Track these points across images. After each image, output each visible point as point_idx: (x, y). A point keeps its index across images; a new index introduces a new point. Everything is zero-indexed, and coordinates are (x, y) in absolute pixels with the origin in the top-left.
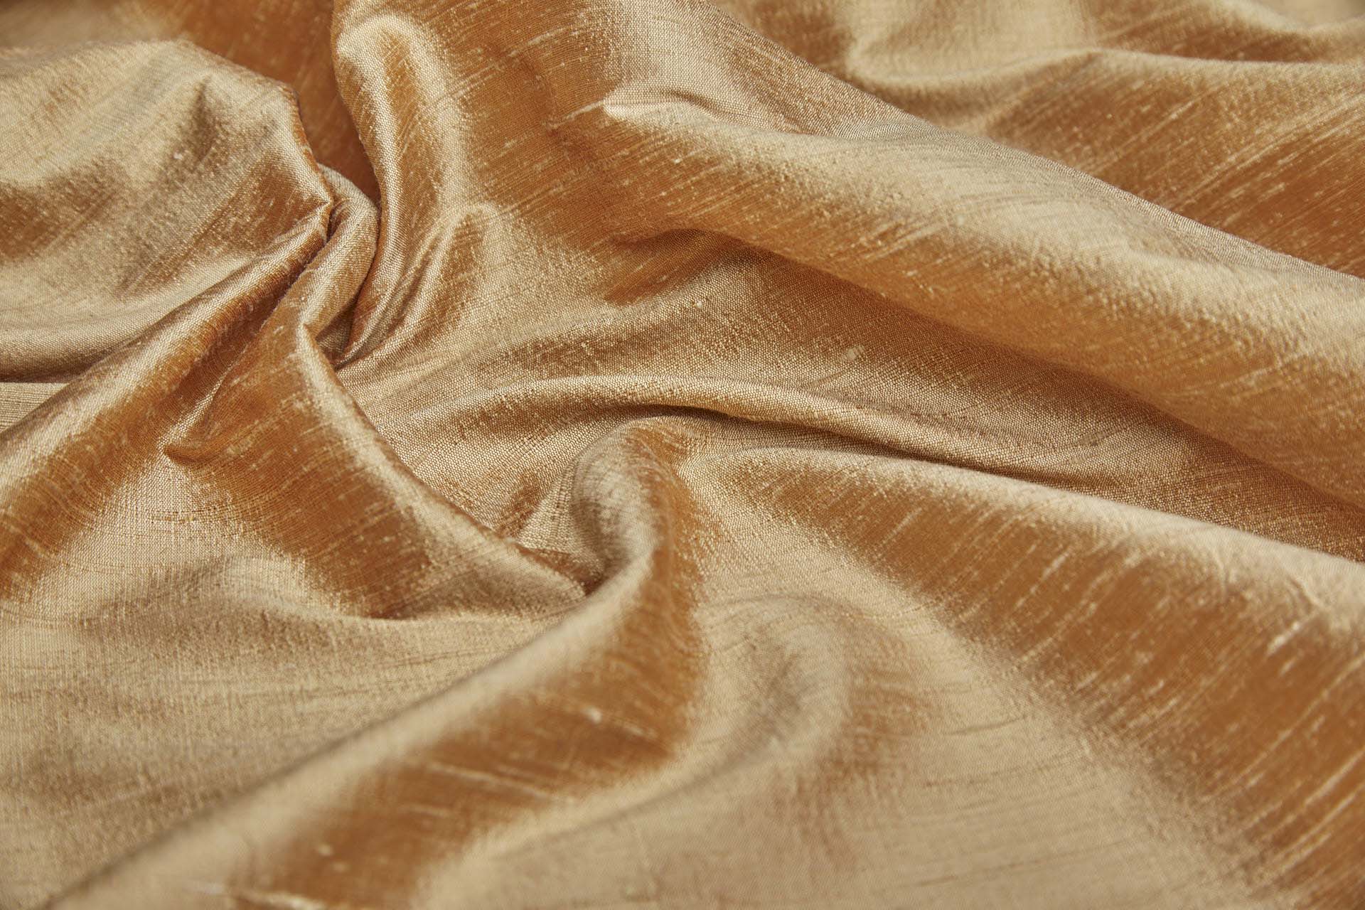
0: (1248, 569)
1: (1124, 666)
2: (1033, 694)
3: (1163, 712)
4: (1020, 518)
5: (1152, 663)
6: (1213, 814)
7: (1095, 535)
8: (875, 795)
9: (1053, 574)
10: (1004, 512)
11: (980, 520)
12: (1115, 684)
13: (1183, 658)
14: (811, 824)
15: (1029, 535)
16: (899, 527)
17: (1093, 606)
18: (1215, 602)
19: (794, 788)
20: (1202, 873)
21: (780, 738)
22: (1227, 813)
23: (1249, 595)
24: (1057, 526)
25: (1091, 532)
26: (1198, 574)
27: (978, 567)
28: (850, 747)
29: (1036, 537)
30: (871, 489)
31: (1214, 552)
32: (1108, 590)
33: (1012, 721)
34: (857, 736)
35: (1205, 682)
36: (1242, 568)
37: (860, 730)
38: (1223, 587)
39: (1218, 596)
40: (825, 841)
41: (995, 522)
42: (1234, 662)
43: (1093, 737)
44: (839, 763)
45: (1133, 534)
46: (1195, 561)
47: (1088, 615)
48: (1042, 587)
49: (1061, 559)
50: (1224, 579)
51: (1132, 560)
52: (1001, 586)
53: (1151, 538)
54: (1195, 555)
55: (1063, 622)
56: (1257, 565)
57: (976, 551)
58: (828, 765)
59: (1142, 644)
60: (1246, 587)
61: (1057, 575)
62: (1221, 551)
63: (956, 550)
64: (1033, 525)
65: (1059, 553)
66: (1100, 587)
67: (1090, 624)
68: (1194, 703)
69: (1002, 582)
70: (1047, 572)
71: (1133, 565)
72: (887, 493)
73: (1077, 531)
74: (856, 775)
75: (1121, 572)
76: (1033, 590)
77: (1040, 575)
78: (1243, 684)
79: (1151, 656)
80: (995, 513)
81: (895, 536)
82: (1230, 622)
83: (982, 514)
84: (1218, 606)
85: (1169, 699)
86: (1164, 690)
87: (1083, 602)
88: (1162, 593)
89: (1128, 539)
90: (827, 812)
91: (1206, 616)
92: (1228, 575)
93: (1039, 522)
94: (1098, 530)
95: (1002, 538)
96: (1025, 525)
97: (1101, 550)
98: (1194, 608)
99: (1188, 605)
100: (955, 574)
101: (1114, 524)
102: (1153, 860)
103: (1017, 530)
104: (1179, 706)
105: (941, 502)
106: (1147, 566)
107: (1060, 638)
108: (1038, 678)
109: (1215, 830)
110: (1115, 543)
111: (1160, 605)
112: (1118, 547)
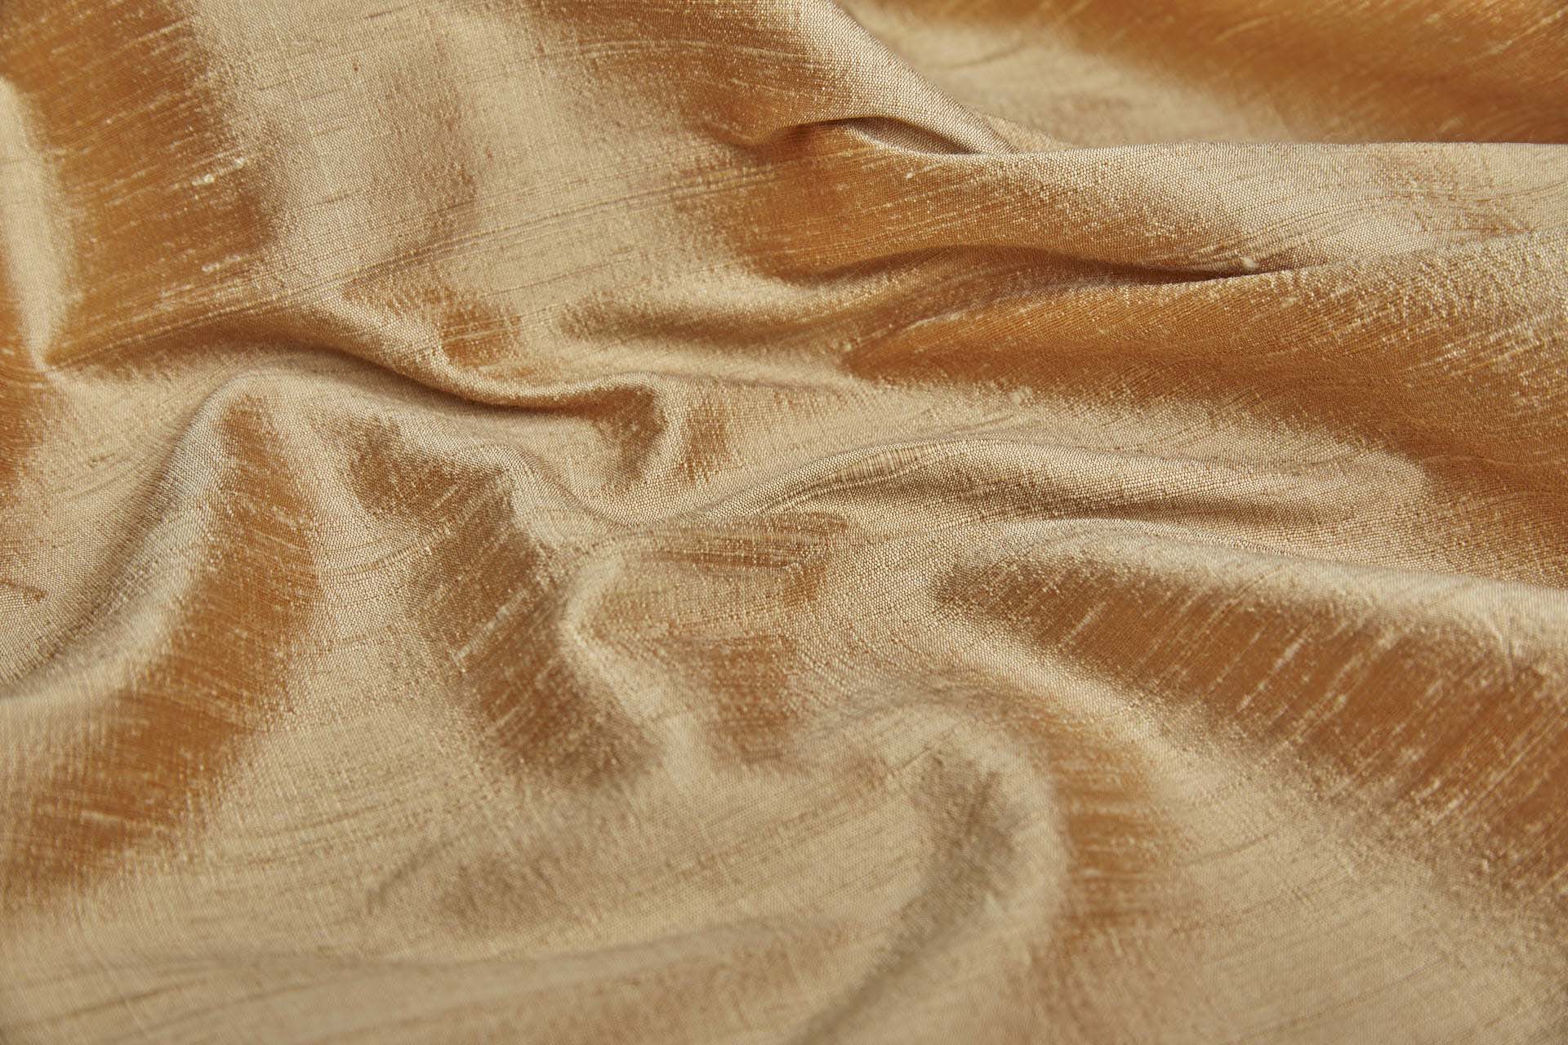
0: (1534, 637)
1: (1386, 765)
2: (1272, 809)
3: (1442, 816)
4: (1233, 602)
5: (1422, 760)
6: (1518, 931)
7: (1333, 615)
8: (1119, 952)
9: (1287, 665)
10: (1210, 597)
11: (1183, 609)
12: (1374, 789)
13: (1466, 750)
14: (1054, 999)
15: (1250, 621)
16: (1079, 627)
17: (1342, 699)
18: (1501, 681)
19: (1027, 958)
20: (1517, 1001)
21: (997, 894)
22: (1537, 930)
23: (1543, 669)
24: (1282, 607)
25: (1328, 612)
26: (1474, 649)
27: (1187, 665)
28: (1083, 896)
29: (1258, 623)
30: (1038, 584)
31: (1485, 617)
32: (1360, 679)
33: (1253, 843)
34: (1088, 881)
35: (1495, 777)
36: (1526, 636)
37: (1090, 872)
38: (1509, 663)
39: (1504, 673)
40: (1075, 1017)
41: (1201, 610)
42: (1533, 749)
43: (1354, 854)
44: (1073, 918)
45: (1379, 608)
46: (1466, 633)
47: (1336, 709)
48: (1273, 681)
49: (1295, 646)
50: (1507, 652)
51: (1386, 641)
52: (1219, 685)
53: (1404, 611)
54: (1464, 626)
55: (1302, 721)
56: (1543, 630)
57: (1182, 647)
58: (1062, 924)
59: (1409, 738)
60: (1537, 661)
61: (1292, 665)
62: (1494, 616)
63: (1156, 647)
64: (1252, 610)
65: (1292, 640)
66: (1349, 676)
67: (1339, 721)
68: (1480, 803)
69: (1220, 680)
70: (1280, 662)
71: (1389, 647)
72: (1059, 587)
73: (1308, 611)
74: (1094, 931)
75: (1374, 656)
76: (1261, 686)
77: (1270, 667)
78: (1546, 775)
79: (1422, 751)
80: (1200, 599)
81: (1075, 638)
82: (1524, 703)
83: (1183, 602)
84: (1506, 686)
85: (1449, 800)
86: (1441, 789)
87: (1329, 695)
88: (1432, 676)
89: (1376, 616)
90: (1070, 981)
91: (1490, 701)
92: (1511, 647)
93: (1258, 605)
94: (1336, 607)
95: (1215, 629)
96: (1242, 610)
97: (1345, 632)
98: (1474, 690)
99: (1468, 688)
100: (1156, 675)
101: (1354, 597)
102: (1455, 993)
103: (1231, 618)
104: (1461, 807)
105: (1129, 591)
106: (1406, 646)
107: (1300, 740)
108: (1275, 789)
109: (1523, 949)
110: (1360, 623)
111: (1430, 691)
112: (1365, 626)
